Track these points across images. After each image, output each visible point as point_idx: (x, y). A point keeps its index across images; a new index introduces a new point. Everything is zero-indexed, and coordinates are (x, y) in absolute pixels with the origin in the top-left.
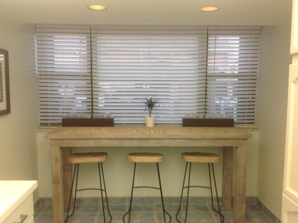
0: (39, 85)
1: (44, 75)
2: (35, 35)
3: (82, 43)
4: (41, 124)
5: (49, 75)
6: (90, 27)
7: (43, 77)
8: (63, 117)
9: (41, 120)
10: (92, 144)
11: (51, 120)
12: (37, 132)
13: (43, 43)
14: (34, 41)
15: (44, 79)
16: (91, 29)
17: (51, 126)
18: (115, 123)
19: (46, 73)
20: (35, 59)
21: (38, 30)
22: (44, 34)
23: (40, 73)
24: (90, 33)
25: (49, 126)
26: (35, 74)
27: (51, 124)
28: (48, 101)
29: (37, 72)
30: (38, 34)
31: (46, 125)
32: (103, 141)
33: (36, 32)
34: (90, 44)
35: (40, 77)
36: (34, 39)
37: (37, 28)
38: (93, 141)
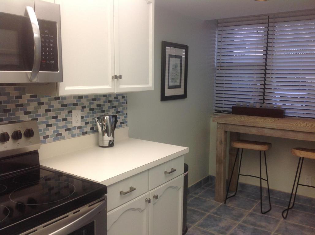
0: (217, 76)
1: (221, 66)
2: (217, 29)
3: (258, 33)
4: (216, 110)
5: (226, 66)
6: (269, 16)
7: (220, 68)
8: (233, 106)
9: (216, 107)
10: (254, 131)
11: (224, 107)
12: (211, 117)
13: (223, 37)
14: (215, 36)
15: (221, 70)
16: (269, 18)
17: (223, 113)
18: (286, 115)
19: (223, 64)
20: (215, 52)
21: (219, 25)
22: (224, 28)
23: (218, 64)
24: (268, 22)
25: (221, 113)
26: (214, 65)
27: (224, 111)
28: (222, 90)
29: (215, 64)
30: (219, 29)
31: (219, 111)
32: (265, 130)
33: (218, 27)
34: (267, 34)
35: (218, 68)
36: (215, 33)
37: (219, 23)
38: (256, 129)
